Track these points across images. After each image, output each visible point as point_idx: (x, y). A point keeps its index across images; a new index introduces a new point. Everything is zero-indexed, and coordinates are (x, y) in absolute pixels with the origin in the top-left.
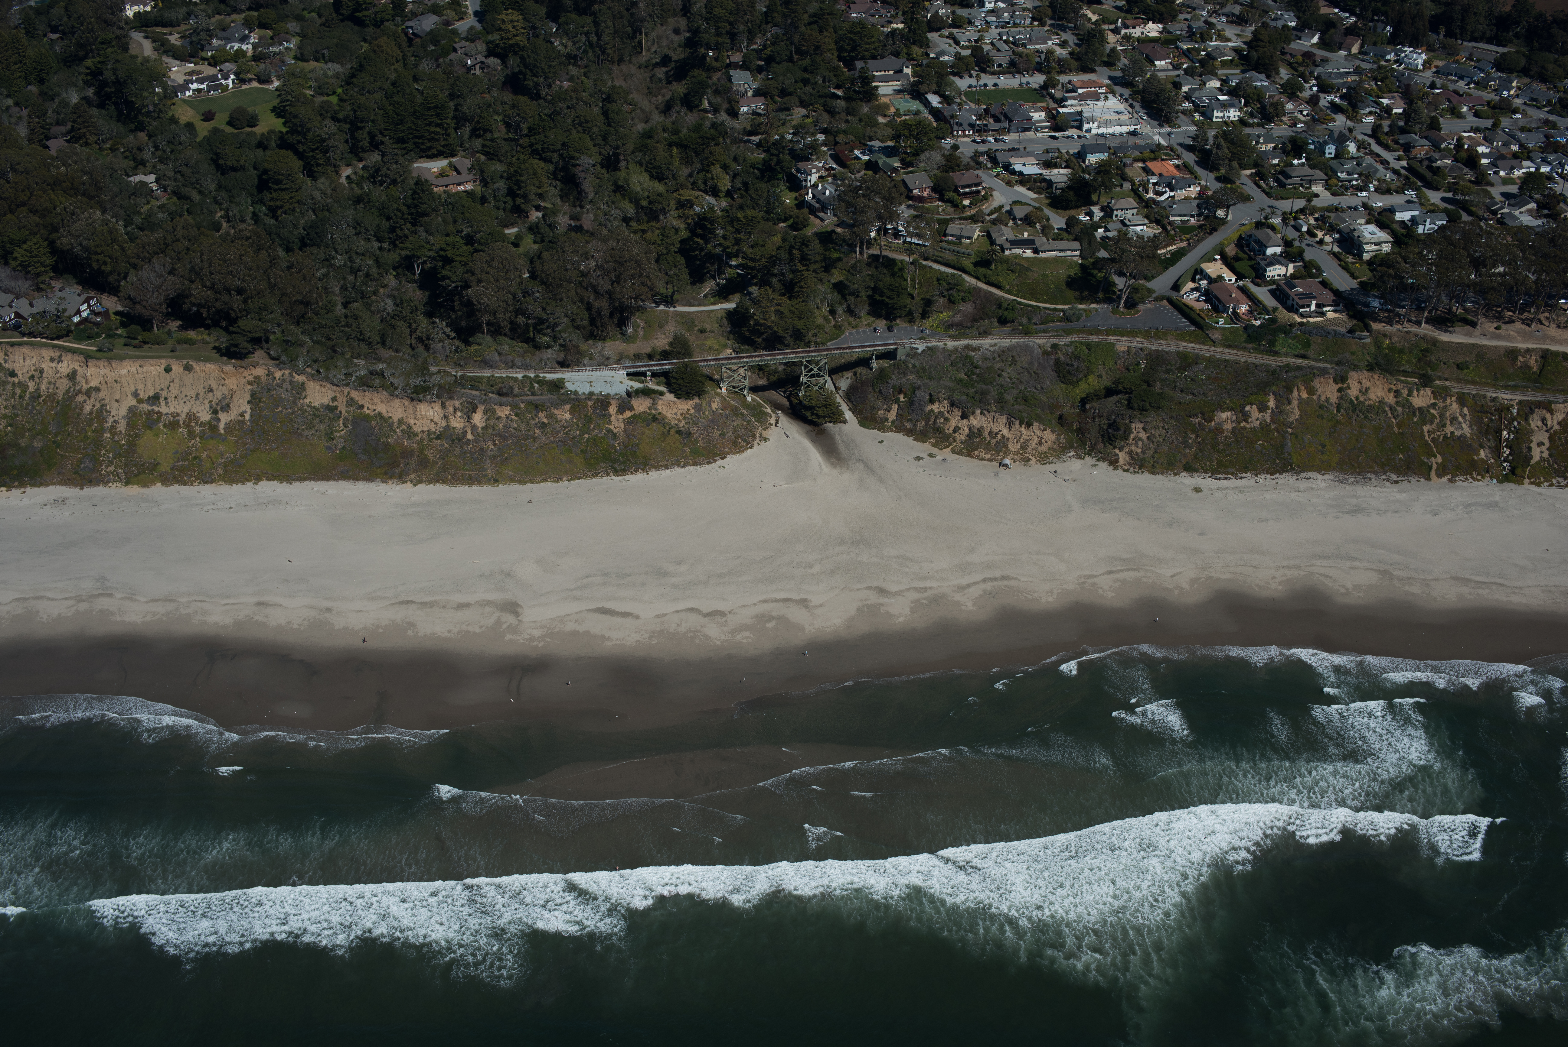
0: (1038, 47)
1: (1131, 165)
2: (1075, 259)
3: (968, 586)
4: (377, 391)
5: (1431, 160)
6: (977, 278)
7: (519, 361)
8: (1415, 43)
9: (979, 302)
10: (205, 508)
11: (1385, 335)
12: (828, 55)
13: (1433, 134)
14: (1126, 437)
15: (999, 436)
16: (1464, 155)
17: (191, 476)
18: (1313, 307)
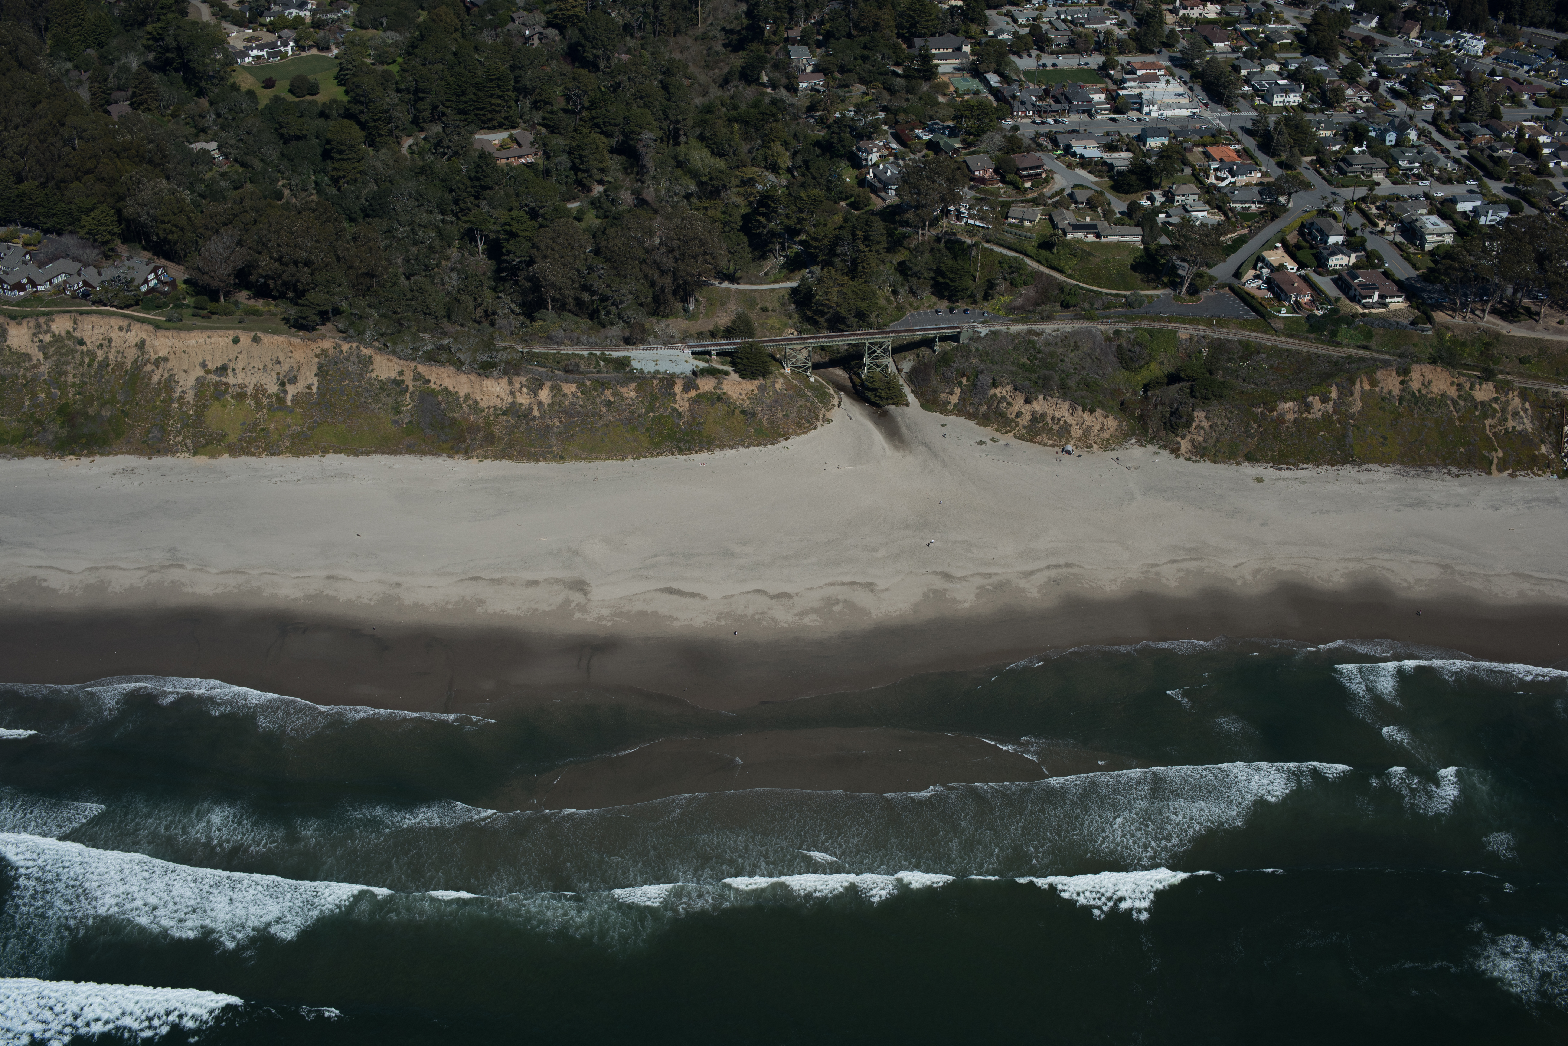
0: (1096, 26)
1: (1191, 150)
2: (1137, 244)
3: (1032, 573)
4: (444, 366)
5: (1493, 149)
6: (1039, 262)
7: (584, 339)
8: (1475, 29)
9: (1041, 285)
10: (273, 481)
11: (1447, 328)
12: (887, 32)
13: (1493, 122)
14: (1188, 426)
15: (1062, 422)
16: (1524, 144)
17: (259, 447)
18: (1376, 298)
